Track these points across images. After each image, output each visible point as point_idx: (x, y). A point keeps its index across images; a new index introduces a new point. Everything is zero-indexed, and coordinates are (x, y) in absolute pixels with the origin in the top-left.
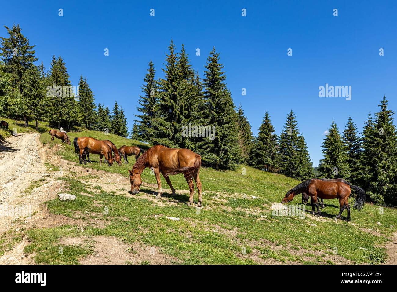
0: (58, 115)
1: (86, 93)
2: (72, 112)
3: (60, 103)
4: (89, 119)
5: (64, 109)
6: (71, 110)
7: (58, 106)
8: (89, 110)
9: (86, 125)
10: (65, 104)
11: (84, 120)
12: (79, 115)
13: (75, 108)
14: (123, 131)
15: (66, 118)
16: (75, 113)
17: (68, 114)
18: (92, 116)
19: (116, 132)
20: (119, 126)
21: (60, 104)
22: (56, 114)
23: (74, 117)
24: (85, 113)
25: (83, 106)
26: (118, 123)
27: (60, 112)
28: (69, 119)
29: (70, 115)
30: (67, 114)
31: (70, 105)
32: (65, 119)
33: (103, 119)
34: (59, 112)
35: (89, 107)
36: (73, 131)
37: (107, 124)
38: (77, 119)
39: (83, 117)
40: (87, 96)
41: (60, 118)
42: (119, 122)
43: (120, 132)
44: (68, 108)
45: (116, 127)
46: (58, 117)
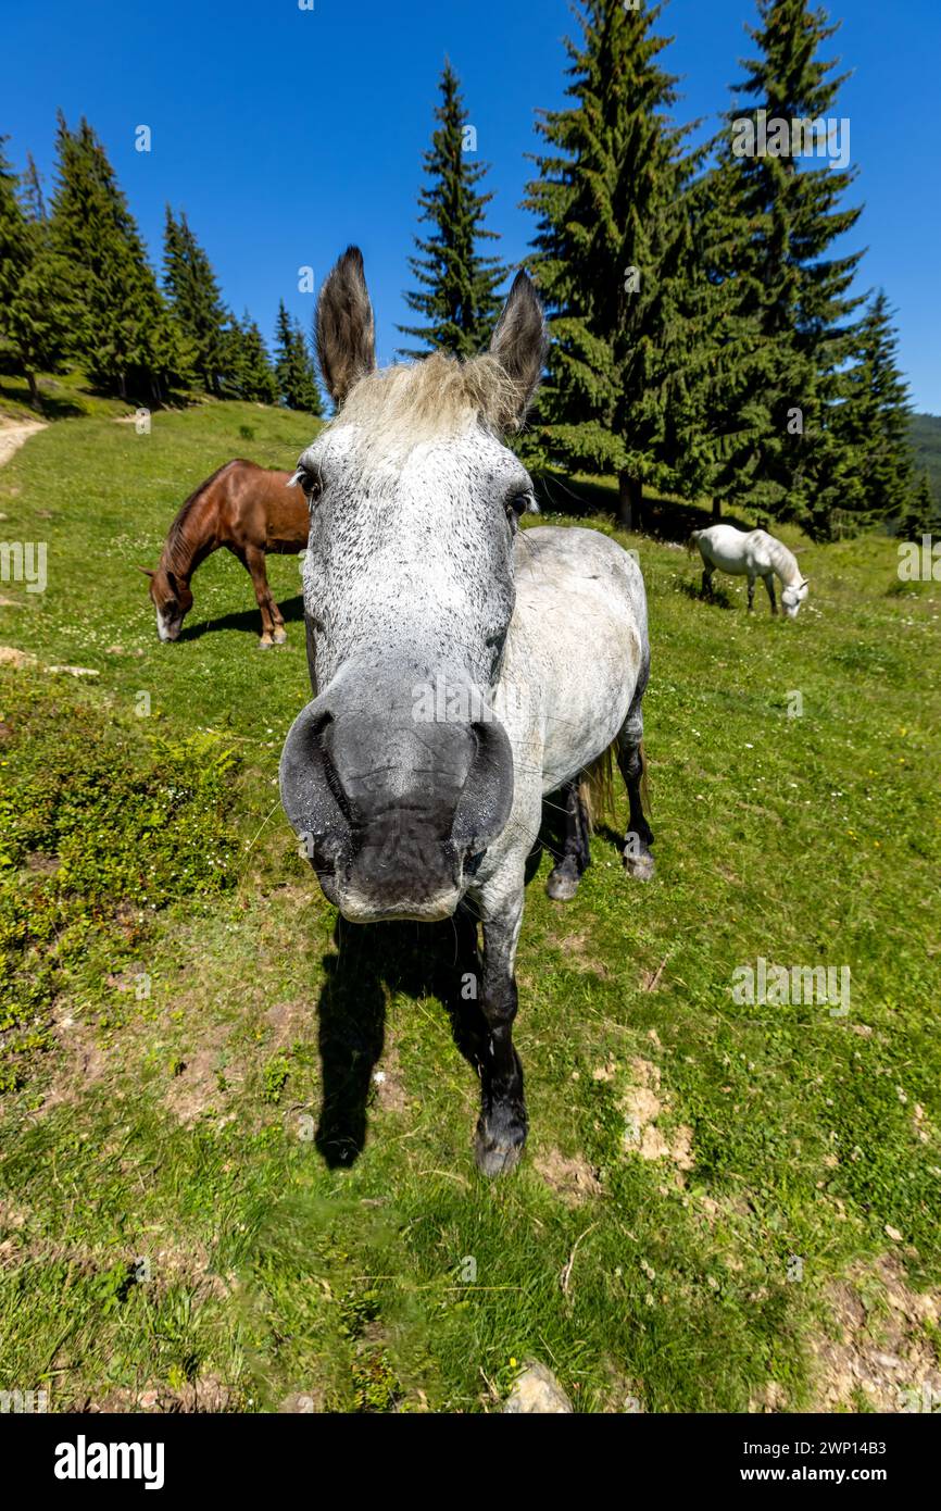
0: (110, 348)
1: (193, 267)
2: (156, 337)
3: (111, 298)
4: (215, 360)
5: (127, 323)
6: (153, 327)
7: (103, 310)
8: (210, 328)
9: (206, 382)
10: (127, 305)
11: (198, 366)
12: (183, 347)
13: (165, 322)
14: (312, 397)
15: (142, 358)
16: (167, 340)
17: (146, 343)
18: (222, 349)
19: (294, 403)
20: (298, 381)
21: (110, 303)
22: (104, 342)
23: (167, 352)
24: (201, 338)
25: (188, 317)
26: (295, 373)
27: (117, 333)
28: (152, 362)
29: (152, 346)
30: (143, 342)
31: (146, 308)
32: (138, 362)
33: (252, 360)
34: (110, 334)
35: (209, 316)
36: (171, 407)
37: (265, 377)
38: (178, 361)
39: (196, 354)
40: (195, 277)
41: (119, 358)
42: (297, 370)
43: (303, 400)
44: (138, 319)
45: (291, 388)
46: (113, 356)
